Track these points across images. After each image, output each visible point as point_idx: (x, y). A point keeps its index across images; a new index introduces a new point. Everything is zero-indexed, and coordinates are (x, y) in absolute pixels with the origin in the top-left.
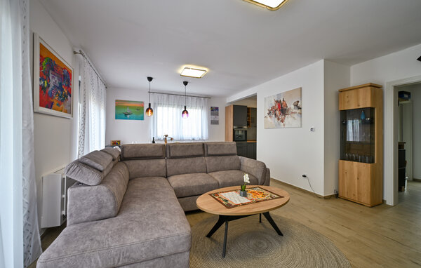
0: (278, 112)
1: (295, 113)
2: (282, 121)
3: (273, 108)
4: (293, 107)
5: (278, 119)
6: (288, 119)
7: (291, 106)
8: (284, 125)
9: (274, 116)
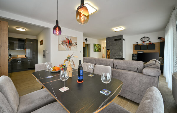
0: (67, 44)
1: (75, 46)
2: (70, 48)
3: (64, 41)
4: (74, 43)
5: (68, 47)
6: (72, 48)
7: (73, 42)
8: (71, 50)
9: (65, 45)
